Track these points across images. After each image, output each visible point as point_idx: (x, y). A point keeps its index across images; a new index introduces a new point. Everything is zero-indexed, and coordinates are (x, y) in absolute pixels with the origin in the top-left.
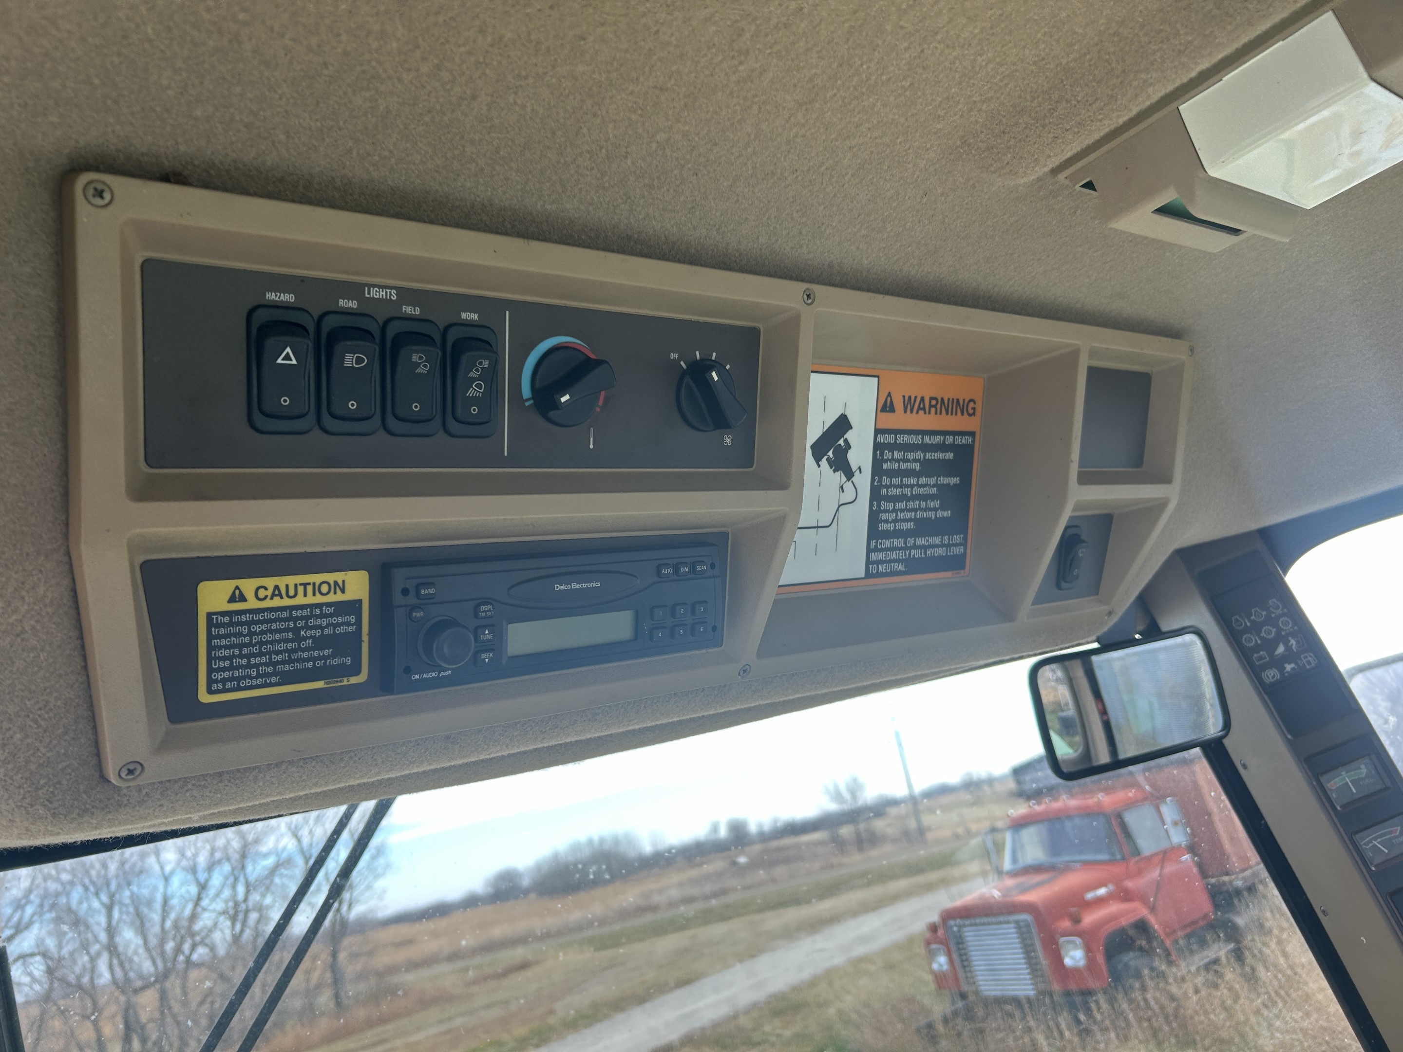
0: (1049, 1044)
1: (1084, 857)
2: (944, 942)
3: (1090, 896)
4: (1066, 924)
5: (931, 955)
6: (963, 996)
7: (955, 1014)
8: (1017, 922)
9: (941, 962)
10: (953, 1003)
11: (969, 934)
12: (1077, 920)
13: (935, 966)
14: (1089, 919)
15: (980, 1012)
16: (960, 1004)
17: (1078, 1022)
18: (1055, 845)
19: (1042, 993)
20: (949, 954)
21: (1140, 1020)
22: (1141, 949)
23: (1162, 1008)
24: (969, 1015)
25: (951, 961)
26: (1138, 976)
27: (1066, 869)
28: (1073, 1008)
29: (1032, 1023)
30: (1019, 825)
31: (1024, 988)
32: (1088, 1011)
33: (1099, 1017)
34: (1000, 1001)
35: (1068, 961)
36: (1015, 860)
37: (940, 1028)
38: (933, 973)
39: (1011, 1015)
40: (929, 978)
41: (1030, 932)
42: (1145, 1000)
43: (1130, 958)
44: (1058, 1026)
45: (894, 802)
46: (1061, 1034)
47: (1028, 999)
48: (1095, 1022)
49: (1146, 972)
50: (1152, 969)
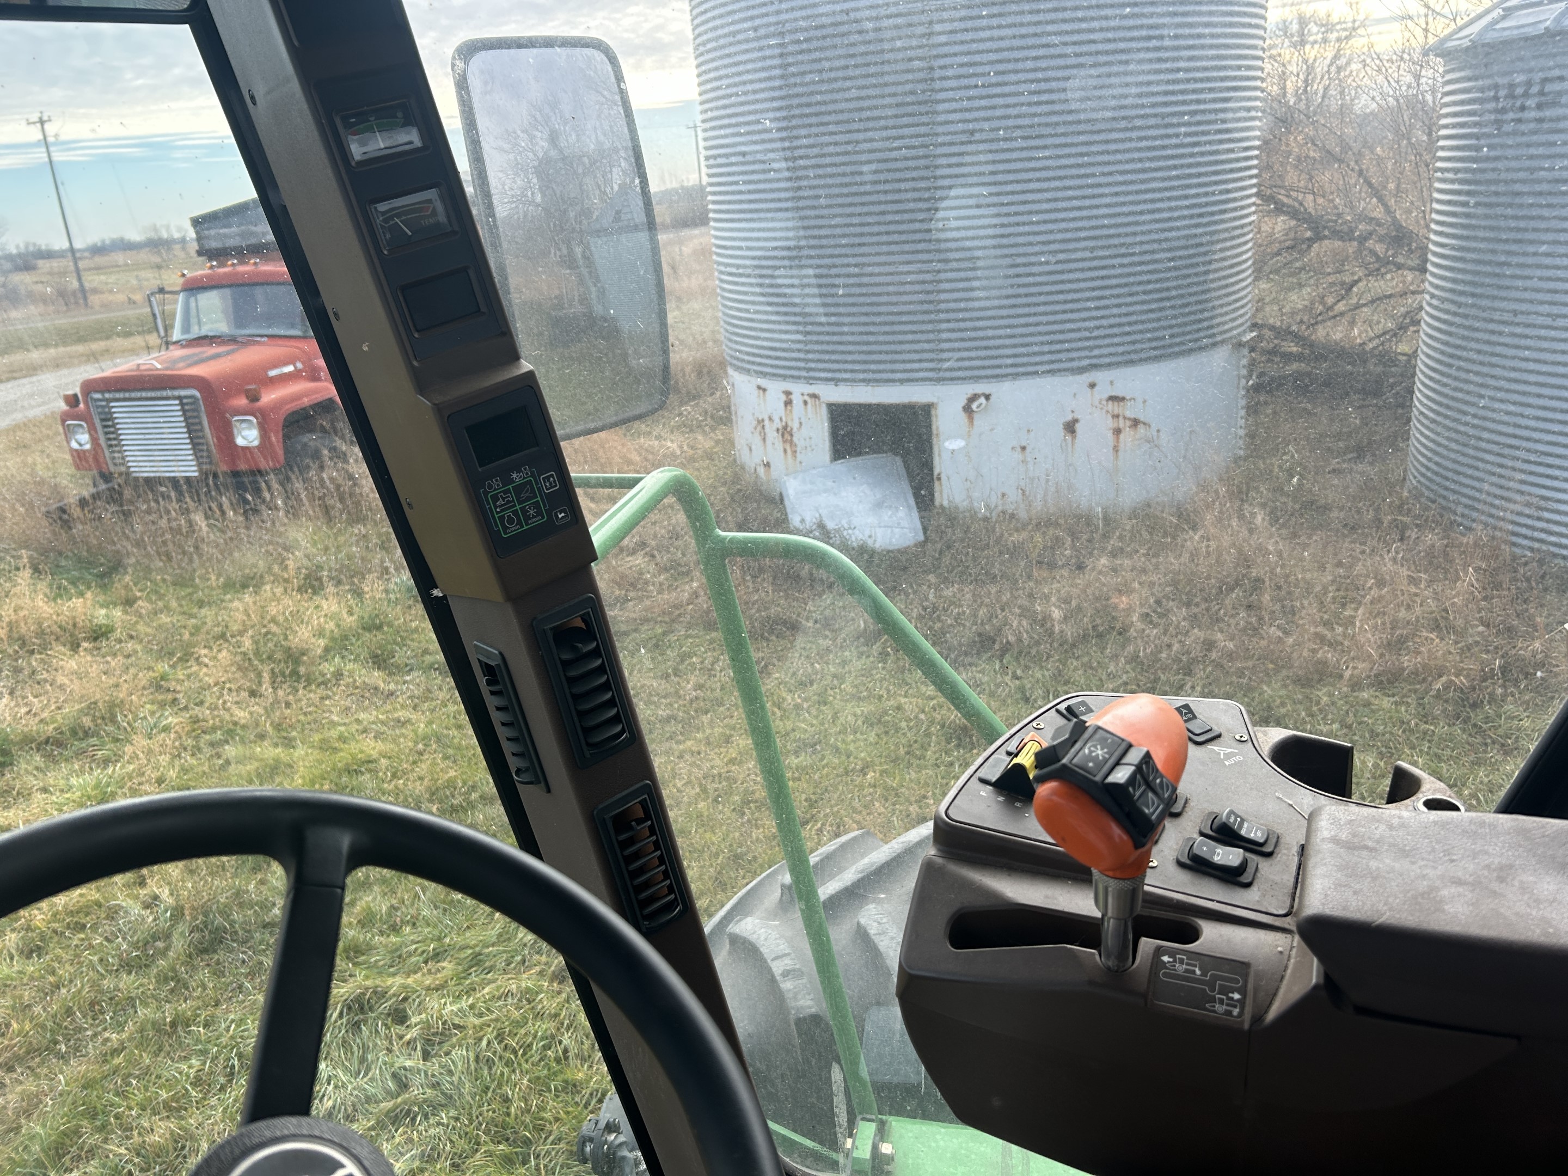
0: (209, 526)
1: (270, 331)
2: (86, 417)
3: (273, 373)
4: (242, 402)
5: (69, 432)
6: (106, 477)
7: (95, 497)
8: (180, 398)
9: (83, 439)
10: (95, 485)
11: (120, 410)
12: (254, 398)
13: (74, 445)
14: (269, 397)
15: (128, 493)
16: (103, 486)
17: (246, 502)
18: (240, 315)
19: (205, 475)
20: (92, 430)
21: (312, 498)
22: (323, 430)
23: (338, 487)
24: (114, 496)
25: (94, 440)
26: (317, 455)
27: (249, 341)
28: (240, 487)
29: (191, 504)
30: (194, 287)
31: (187, 467)
32: (257, 491)
33: (267, 495)
34: (151, 483)
35: (240, 441)
36: (186, 328)
37: (76, 512)
38: (72, 451)
39: (166, 497)
40: (68, 457)
41: (196, 410)
42: (322, 481)
43: (311, 439)
44: (220, 506)
45: (49, 255)
46: (223, 513)
47: (188, 480)
48: (264, 501)
49: (326, 452)
50: (333, 449)
